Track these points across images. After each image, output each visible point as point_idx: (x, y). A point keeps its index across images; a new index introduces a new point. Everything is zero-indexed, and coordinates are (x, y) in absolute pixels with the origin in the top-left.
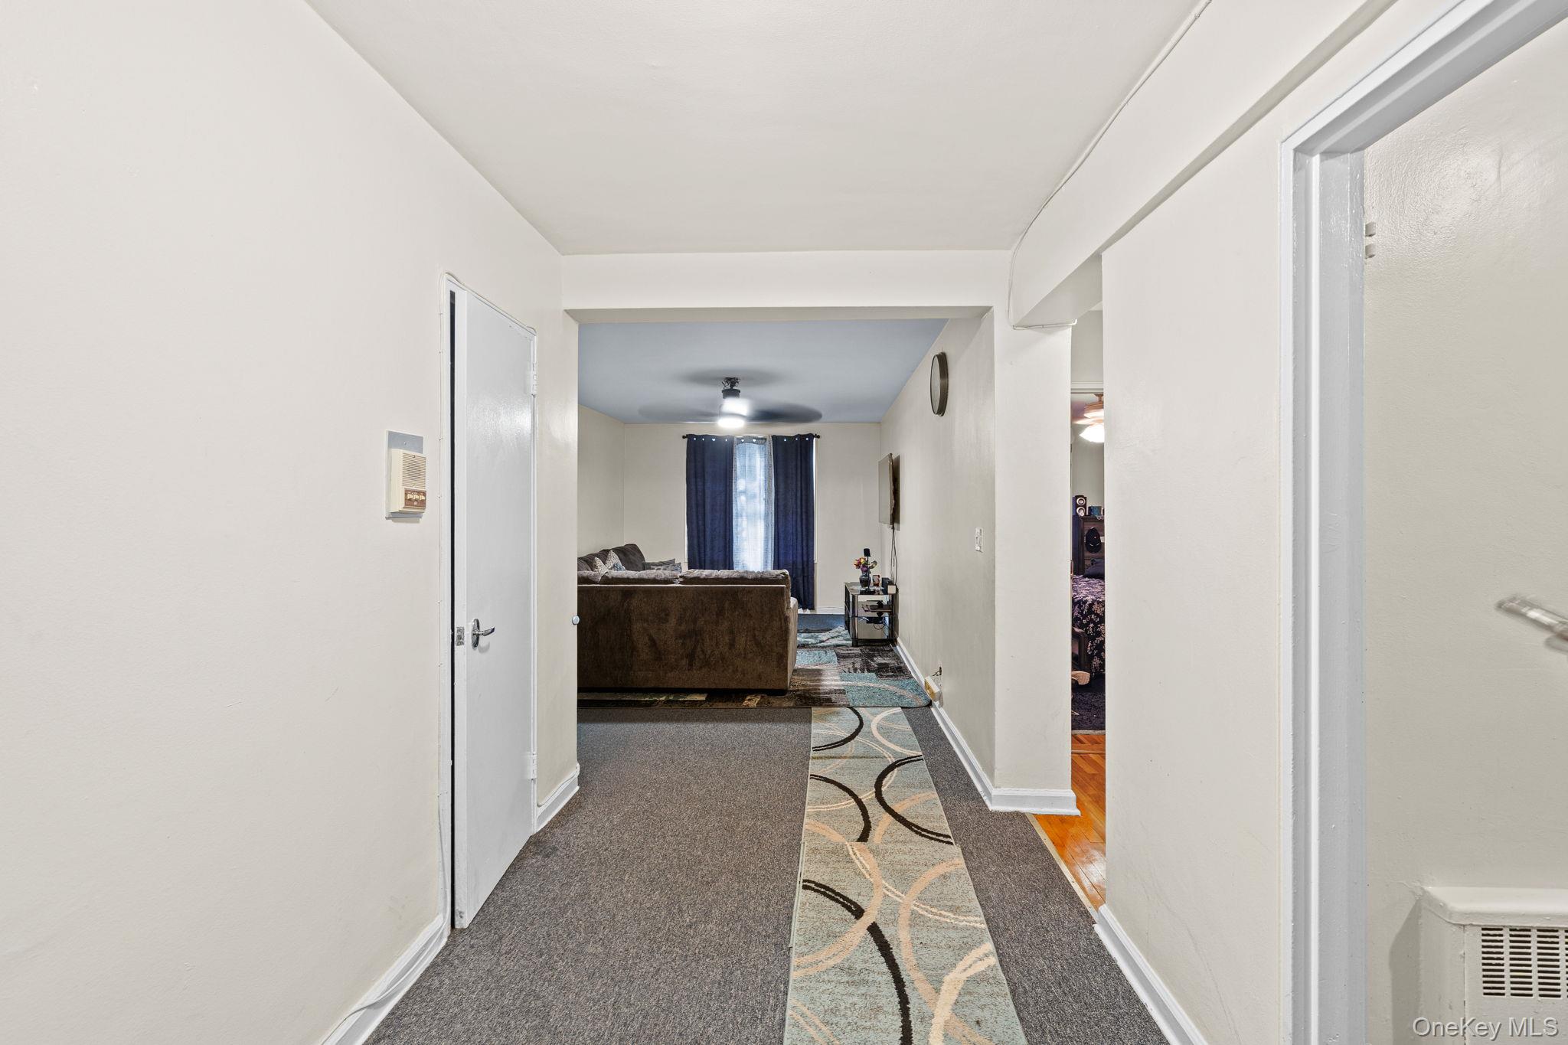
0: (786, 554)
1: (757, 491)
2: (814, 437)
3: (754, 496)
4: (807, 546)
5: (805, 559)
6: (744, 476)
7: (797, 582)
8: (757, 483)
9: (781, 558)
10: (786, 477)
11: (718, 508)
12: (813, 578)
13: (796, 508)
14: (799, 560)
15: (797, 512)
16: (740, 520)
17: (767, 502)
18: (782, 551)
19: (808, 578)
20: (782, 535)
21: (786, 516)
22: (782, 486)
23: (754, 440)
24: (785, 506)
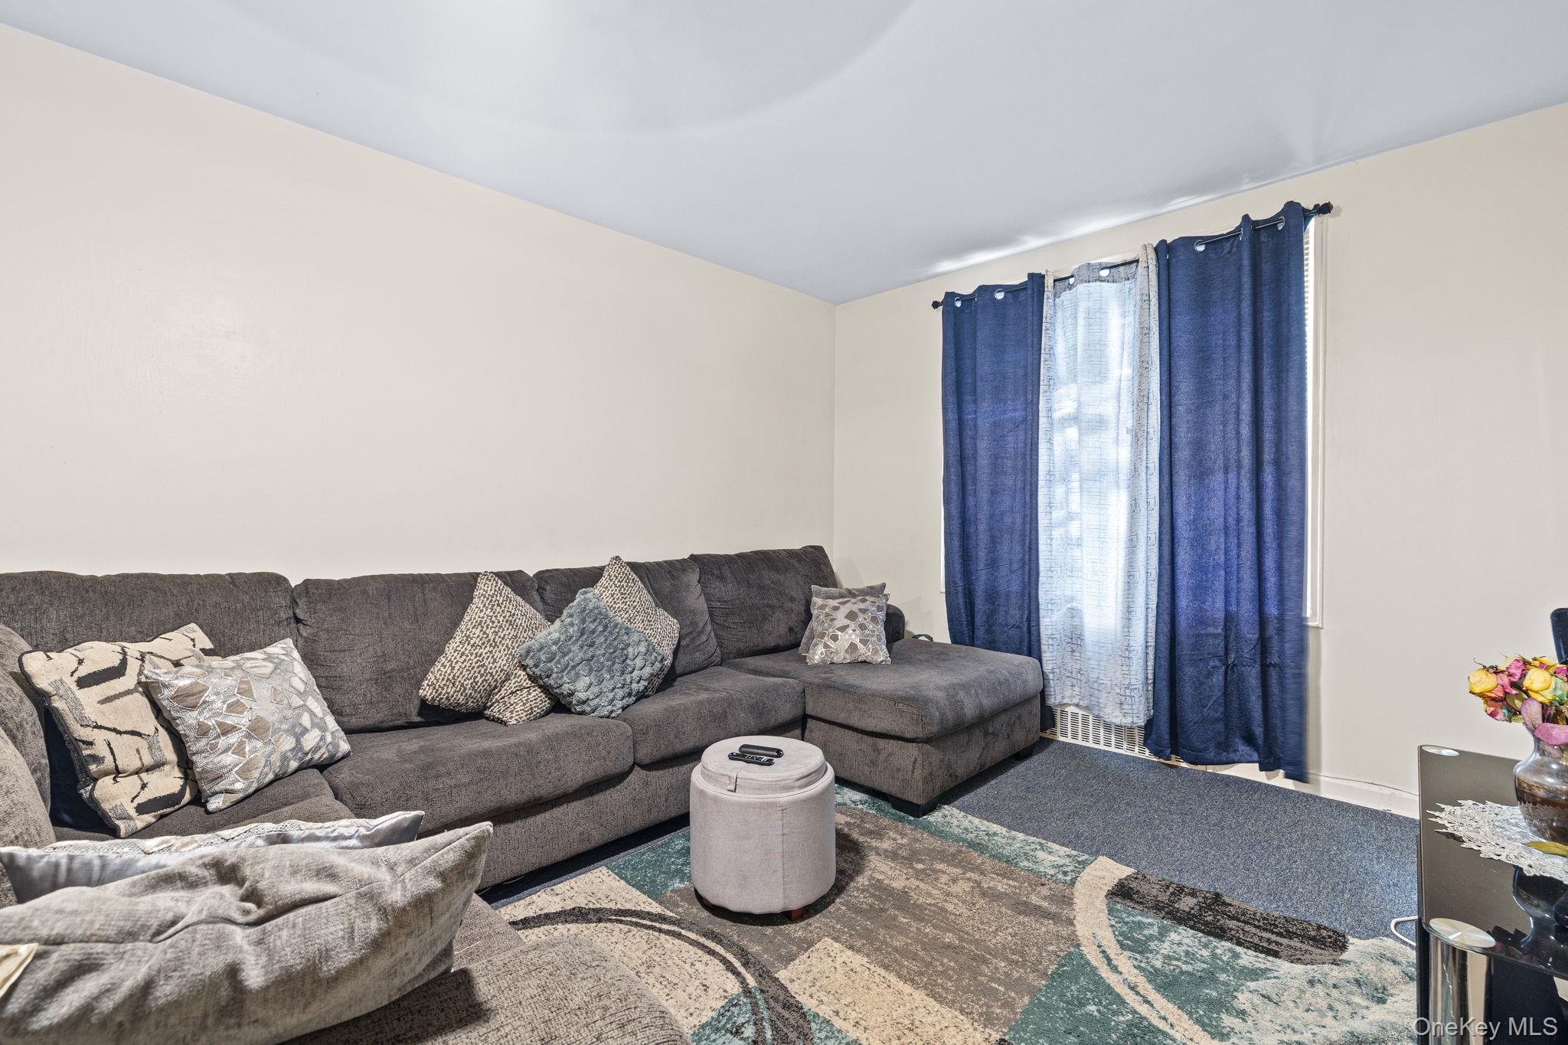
0: (1200, 591)
1: (1108, 409)
2: (1306, 215)
3: (1100, 423)
4: (1280, 569)
5: (1272, 610)
6: (1074, 378)
7: (1241, 678)
8: (1110, 387)
9: (1183, 601)
10: (1203, 358)
11: (1009, 463)
12: (1301, 677)
13: (1239, 452)
14: (1246, 610)
15: (1239, 461)
16: (1059, 491)
17: (1138, 436)
18: (1183, 580)
19: (1282, 677)
20: (1184, 532)
21: (1201, 473)
22: (1185, 387)
23: (1105, 273)
24: (1199, 446)
